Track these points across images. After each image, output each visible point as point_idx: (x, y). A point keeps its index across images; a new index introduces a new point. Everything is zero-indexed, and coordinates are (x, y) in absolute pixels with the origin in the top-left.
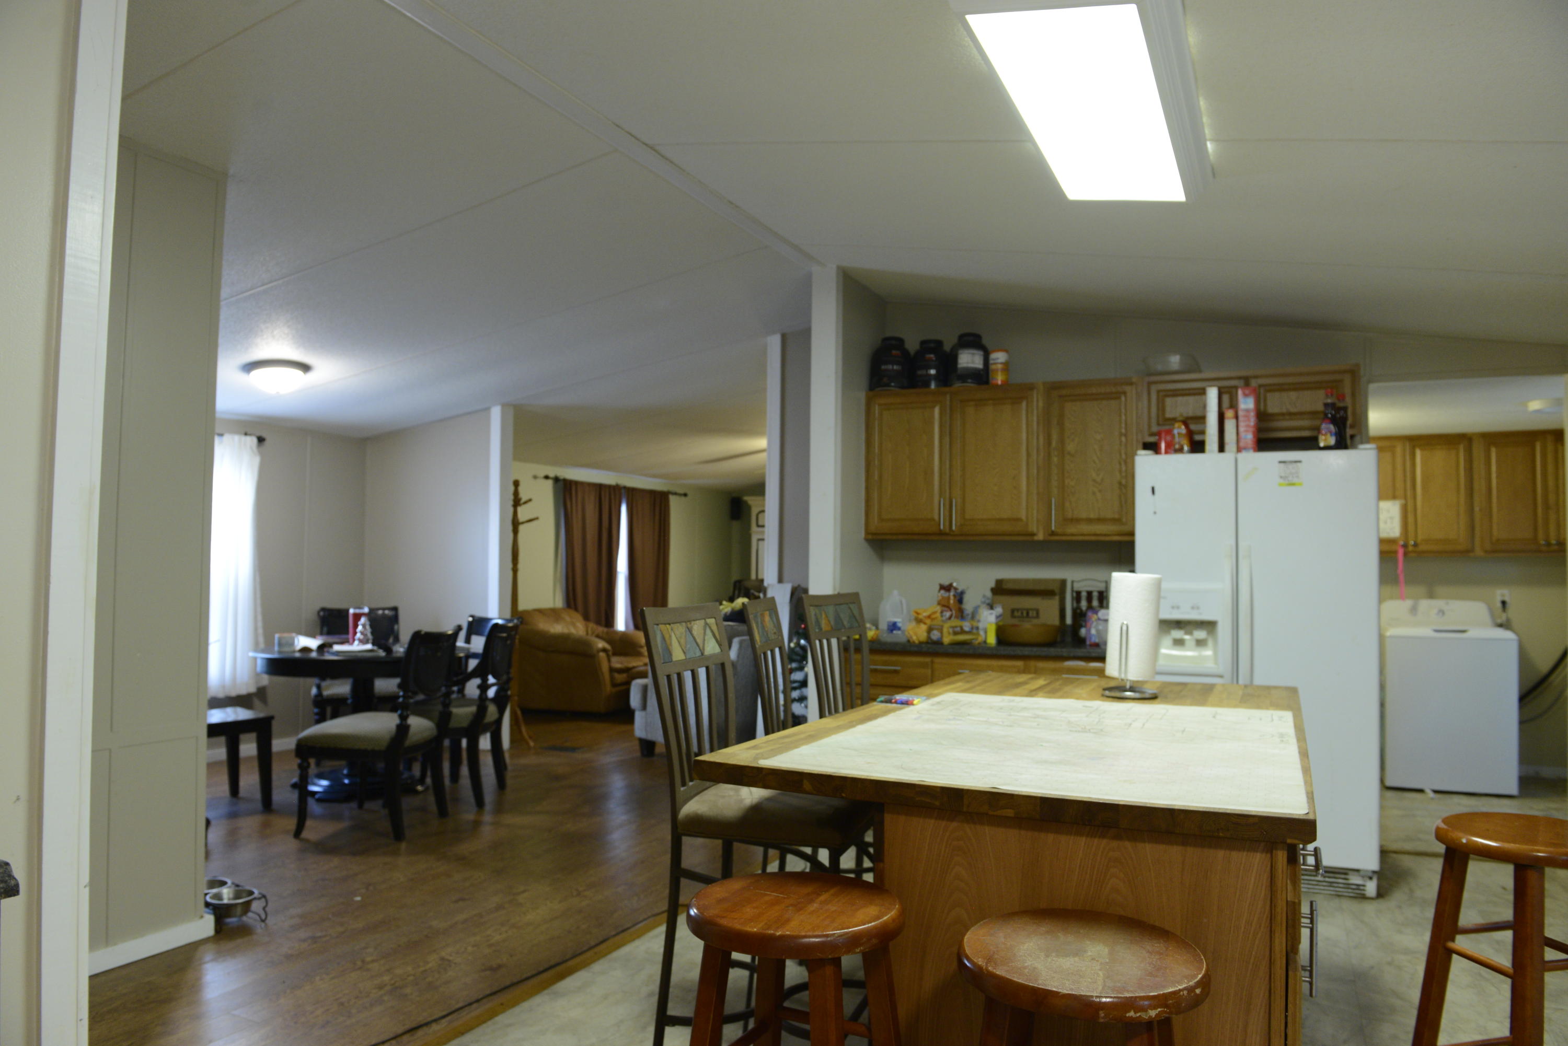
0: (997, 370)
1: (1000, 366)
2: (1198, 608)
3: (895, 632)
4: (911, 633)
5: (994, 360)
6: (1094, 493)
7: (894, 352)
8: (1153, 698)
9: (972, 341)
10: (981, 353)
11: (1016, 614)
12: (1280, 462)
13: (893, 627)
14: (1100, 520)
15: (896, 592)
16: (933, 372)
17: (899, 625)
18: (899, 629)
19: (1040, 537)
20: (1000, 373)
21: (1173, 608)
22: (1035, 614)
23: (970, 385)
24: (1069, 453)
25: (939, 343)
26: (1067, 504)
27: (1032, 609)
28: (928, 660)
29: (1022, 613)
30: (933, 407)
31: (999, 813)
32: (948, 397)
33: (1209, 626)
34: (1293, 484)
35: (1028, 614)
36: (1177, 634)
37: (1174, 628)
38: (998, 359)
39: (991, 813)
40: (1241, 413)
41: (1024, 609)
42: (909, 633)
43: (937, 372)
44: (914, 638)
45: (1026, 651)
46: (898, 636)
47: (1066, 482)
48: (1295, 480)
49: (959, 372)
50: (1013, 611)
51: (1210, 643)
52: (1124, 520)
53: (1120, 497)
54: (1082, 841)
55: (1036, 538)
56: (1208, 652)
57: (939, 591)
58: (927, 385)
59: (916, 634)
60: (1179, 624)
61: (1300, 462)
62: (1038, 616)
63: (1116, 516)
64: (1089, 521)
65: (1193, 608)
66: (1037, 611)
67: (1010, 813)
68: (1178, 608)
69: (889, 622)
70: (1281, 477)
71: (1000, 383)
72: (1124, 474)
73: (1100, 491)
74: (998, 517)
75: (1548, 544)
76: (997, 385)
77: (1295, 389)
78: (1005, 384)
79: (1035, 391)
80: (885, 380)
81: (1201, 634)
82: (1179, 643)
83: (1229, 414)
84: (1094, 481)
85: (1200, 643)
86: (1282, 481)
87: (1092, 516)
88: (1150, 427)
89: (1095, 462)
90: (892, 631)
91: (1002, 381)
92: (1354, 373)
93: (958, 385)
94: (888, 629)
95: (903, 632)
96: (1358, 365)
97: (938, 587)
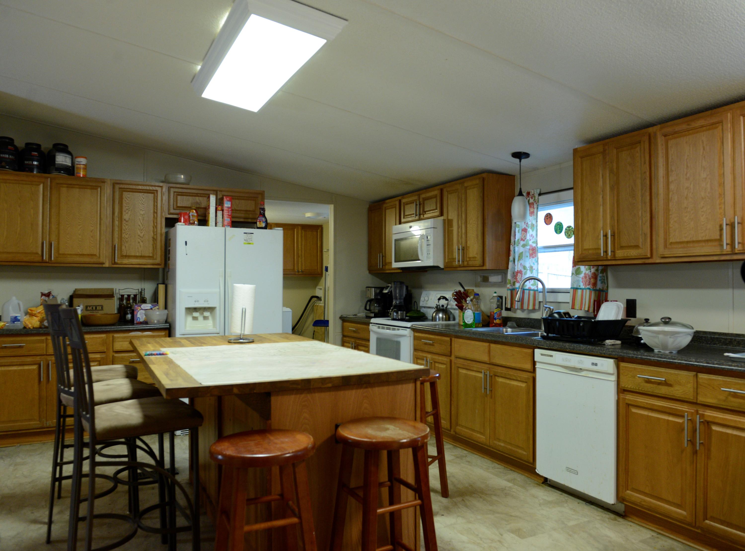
0: (80, 168)
1: (82, 166)
2: (207, 301)
3: (15, 323)
4: (27, 323)
5: (78, 162)
6: (139, 242)
7: (10, 147)
8: (252, 342)
9: (64, 149)
10: (70, 157)
11: (89, 308)
12: (244, 233)
13: (15, 319)
14: (142, 257)
15: (14, 298)
16: (35, 163)
17: (19, 318)
18: (19, 320)
19: (107, 265)
20: (82, 170)
21: (195, 301)
22: (100, 308)
23: (63, 175)
24: (125, 220)
25: (39, 146)
26: (123, 248)
27: (98, 306)
28: (44, 338)
29: (92, 308)
30: (39, 185)
31: (326, 386)
32: (49, 179)
33: (211, 309)
34: (250, 244)
35: (96, 308)
36: (196, 314)
37: (194, 312)
38: (82, 162)
39: (323, 386)
40: (225, 209)
41: (94, 306)
42: (25, 323)
43: (39, 163)
44: (30, 326)
45: (108, 328)
46: (18, 325)
47: (123, 235)
48: (251, 242)
49: (56, 166)
50: (87, 307)
51: (210, 318)
52: (155, 257)
53: (153, 245)
54: (354, 392)
55: (104, 266)
56: (210, 323)
57: (41, 297)
58: (31, 171)
59: (31, 324)
60: (195, 309)
61: (253, 233)
62: (102, 309)
63: (151, 255)
64: (136, 257)
65: (205, 301)
66: (102, 307)
67: (330, 385)
68: (198, 301)
69: (11, 317)
70: (245, 240)
71: (81, 176)
72: (155, 233)
73: (142, 242)
74: (80, 253)
75: (298, 272)
76: (80, 177)
77: (238, 199)
78: (85, 176)
79: (106, 183)
80: (3, 164)
81: (207, 314)
82: (195, 318)
83: (219, 208)
84: (139, 235)
85: (205, 318)
86: (245, 242)
87: (137, 255)
88: (169, 210)
89: (139, 225)
90: (14, 322)
91: (83, 175)
92: (262, 194)
93: (54, 174)
94: (11, 321)
95: (22, 322)
96: (264, 191)
97: (40, 295)
